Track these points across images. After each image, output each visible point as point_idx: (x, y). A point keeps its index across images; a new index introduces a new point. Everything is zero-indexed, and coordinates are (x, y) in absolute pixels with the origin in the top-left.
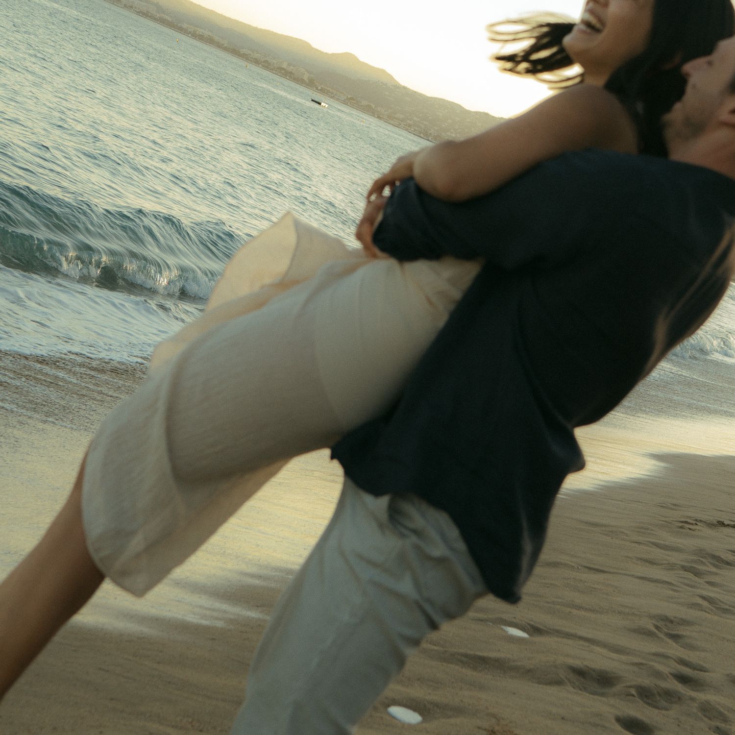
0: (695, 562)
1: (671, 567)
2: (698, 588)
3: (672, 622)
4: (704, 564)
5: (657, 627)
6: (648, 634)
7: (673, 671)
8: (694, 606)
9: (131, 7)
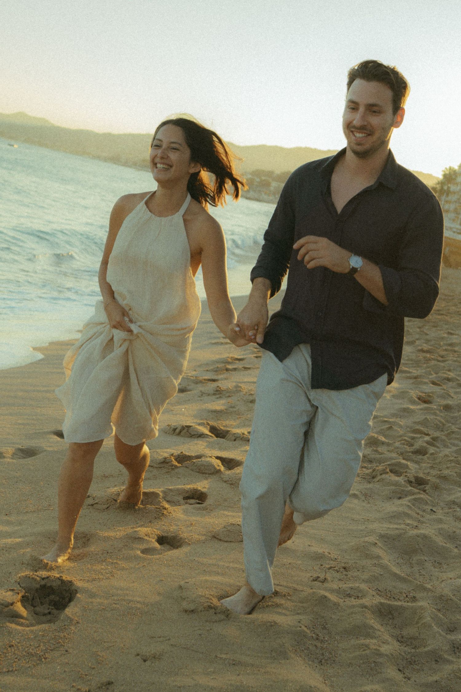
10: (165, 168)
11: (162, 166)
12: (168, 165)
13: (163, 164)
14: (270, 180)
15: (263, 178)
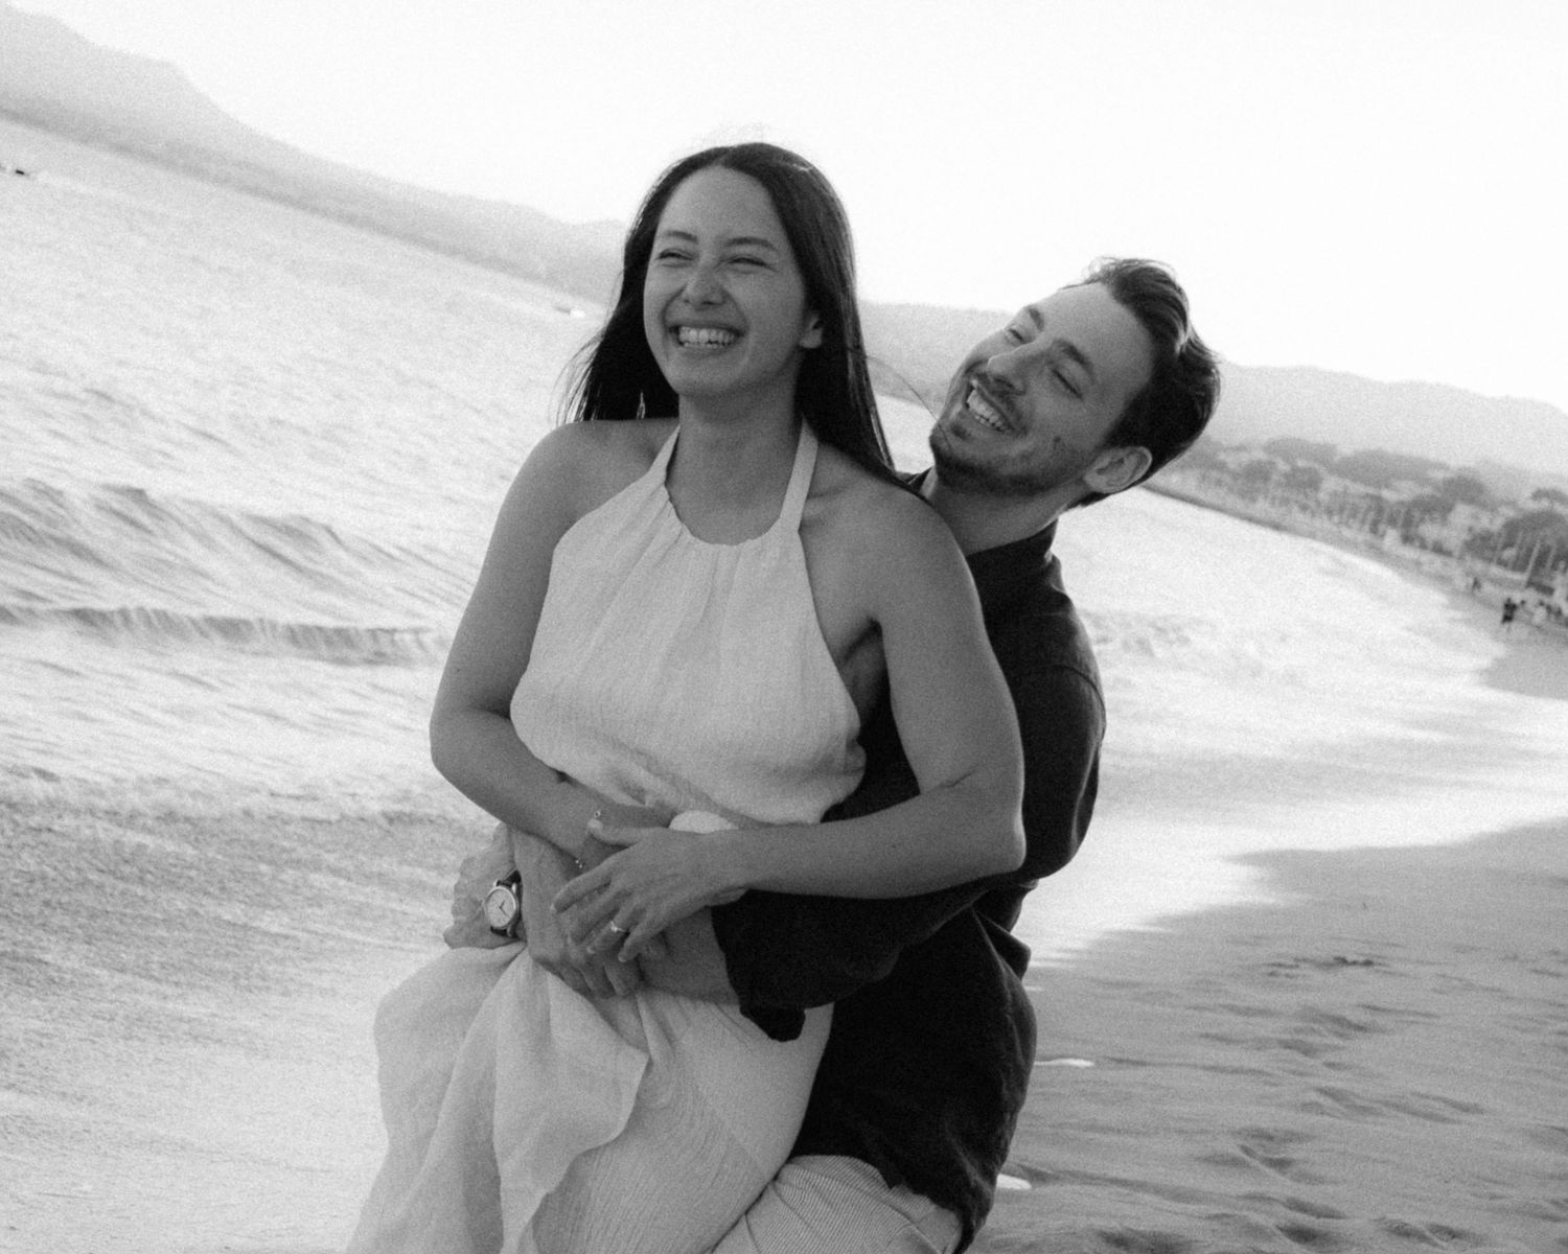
0: (1298, 1031)
1: (1261, 1044)
2: (1311, 1075)
3: (1270, 1138)
4: (1320, 1034)
5: (1246, 1150)
6: (1234, 1162)
7: (1283, 1222)
8: (1307, 1107)
9: (226, 181)
10: (716, 342)
11: (704, 335)
12: (731, 330)
13: (710, 326)
14: (1322, 470)
15: (1301, 463)
